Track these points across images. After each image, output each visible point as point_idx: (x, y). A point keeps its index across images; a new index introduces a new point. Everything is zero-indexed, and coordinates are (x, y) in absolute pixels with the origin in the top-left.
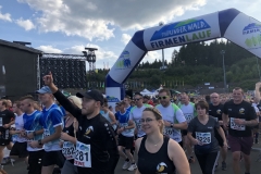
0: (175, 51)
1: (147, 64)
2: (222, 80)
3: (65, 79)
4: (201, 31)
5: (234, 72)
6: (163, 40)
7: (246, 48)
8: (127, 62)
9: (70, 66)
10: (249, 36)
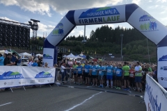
0: (93, 31)
1: (74, 37)
2: (119, 53)
3: (13, 40)
4: (113, 16)
5: (127, 48)
6: (88, 19)
7: (140, 30)
8: (61, 31)
9: (18, 31)
10: (143, 23)
